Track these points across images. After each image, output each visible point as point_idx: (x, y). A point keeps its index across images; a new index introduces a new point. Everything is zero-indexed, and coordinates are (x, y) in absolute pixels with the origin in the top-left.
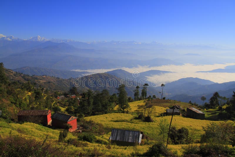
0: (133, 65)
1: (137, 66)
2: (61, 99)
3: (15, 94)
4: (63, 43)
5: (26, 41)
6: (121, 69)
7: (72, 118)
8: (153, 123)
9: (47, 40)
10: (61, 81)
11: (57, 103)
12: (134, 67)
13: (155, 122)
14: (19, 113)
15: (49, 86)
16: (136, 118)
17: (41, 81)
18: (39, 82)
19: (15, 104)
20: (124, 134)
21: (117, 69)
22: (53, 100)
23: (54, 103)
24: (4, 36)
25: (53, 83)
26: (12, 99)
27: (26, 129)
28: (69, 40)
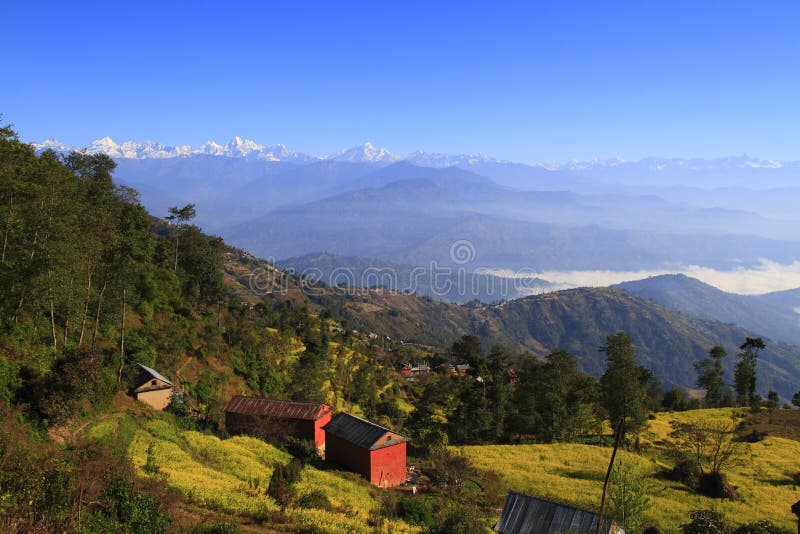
0: (737, 260)
1: (760, 264)
2: (417, 377)
3: (251, 343)
4: (453, 167)
5: (324, 161)
6: (681, 275)
7: (389, 438)
8: (735, 504)
9: (397, 156)
10: (438, 310)
11: (401, 388)
12: (740, 268)
13: (744, 501)
14: (231, 403)
15: (391, 328)
16: (664, 475)
17: (367, 308)
18: (358, 311)
19: (246, 376)
20: (550, 517)
21: (663, 273)
22: (384, 378)
23: (386, 387)
24: (256, 148)
25: (407, 318)
26: (239, 361)
27: (225, 454)
28: (475, 157)
